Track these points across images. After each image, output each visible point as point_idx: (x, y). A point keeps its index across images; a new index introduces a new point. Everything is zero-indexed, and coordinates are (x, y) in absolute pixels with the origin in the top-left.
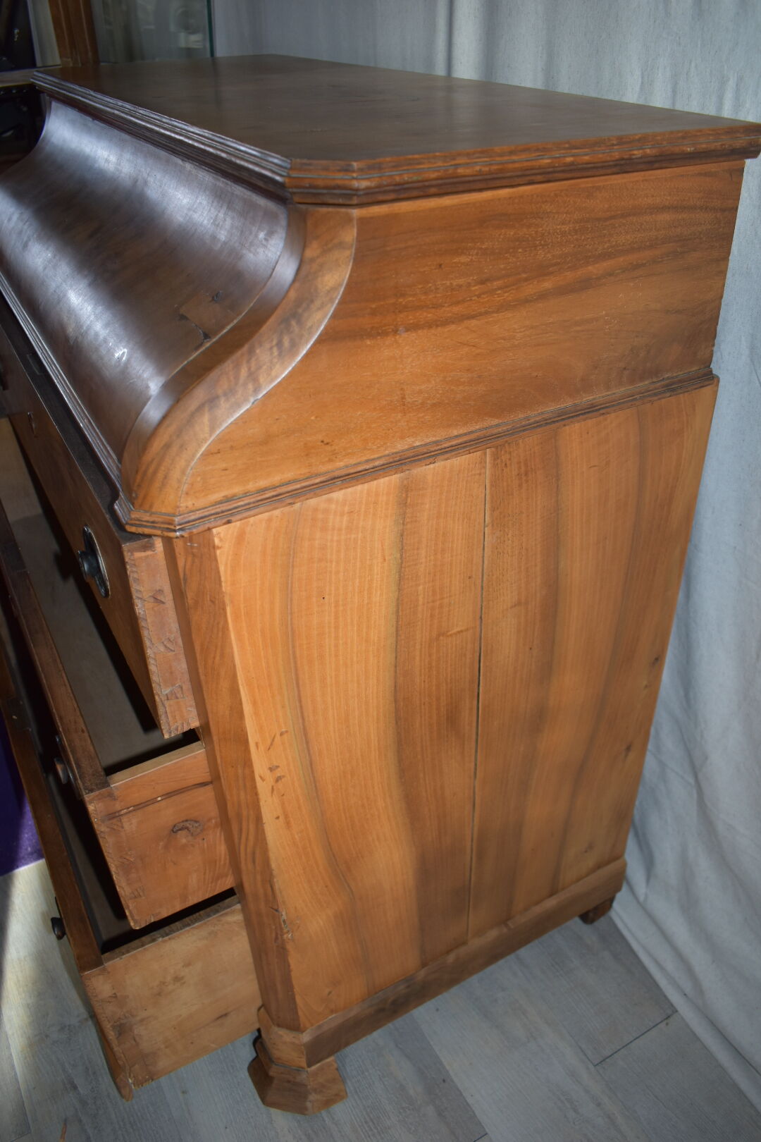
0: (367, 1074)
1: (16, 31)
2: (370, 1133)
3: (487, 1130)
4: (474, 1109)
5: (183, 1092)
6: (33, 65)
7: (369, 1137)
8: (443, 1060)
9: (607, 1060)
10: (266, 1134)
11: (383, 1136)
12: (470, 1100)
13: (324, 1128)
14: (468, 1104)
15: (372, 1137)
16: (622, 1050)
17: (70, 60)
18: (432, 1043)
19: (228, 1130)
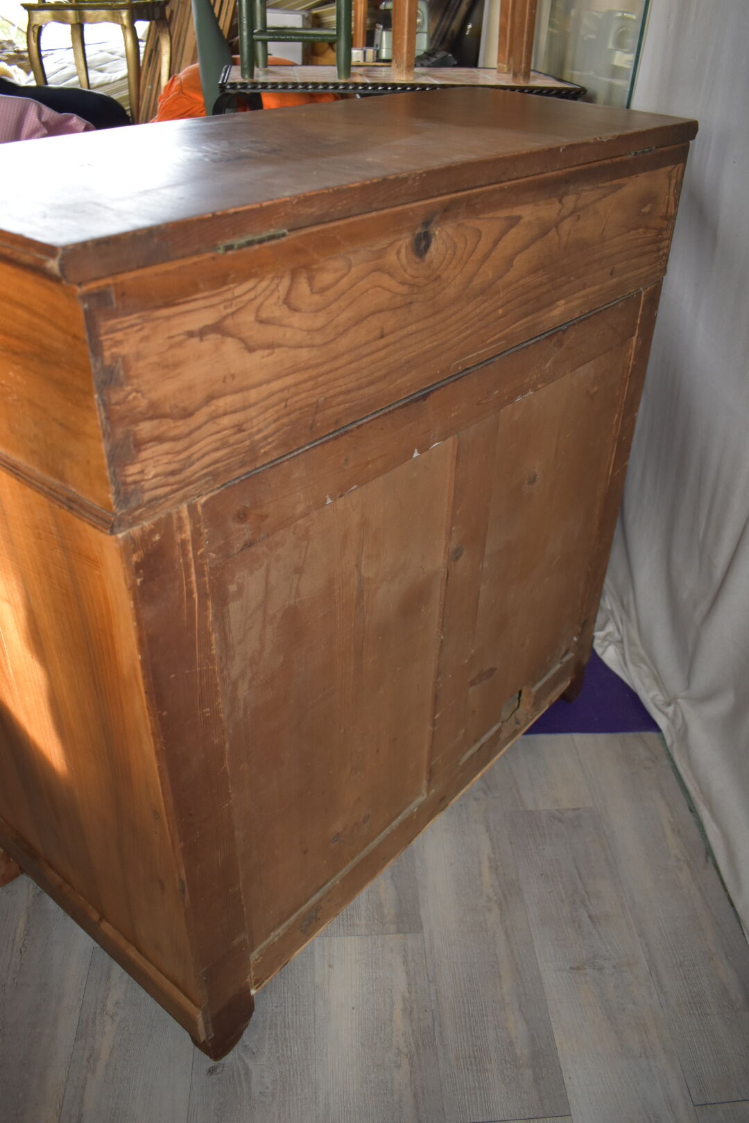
0: (485, 1019)
1: (470, 26)
2: (469, 1067)
3: (572, 1113)
4: (568, 1089)
5: (330, 966)
6: (474, 64)
7: (468, 1070)
8: (556, 1038)
9: (708, 1106)
10: (383, 1027)
11: (479, 1074)
12: (567, 1081)
13: (433, 1046)
14: (564, 1083)
15: (470, 1071)
16: (727, 1104)
17: (505, 66)
18: (551, 1019)
19: (354, 1011)
